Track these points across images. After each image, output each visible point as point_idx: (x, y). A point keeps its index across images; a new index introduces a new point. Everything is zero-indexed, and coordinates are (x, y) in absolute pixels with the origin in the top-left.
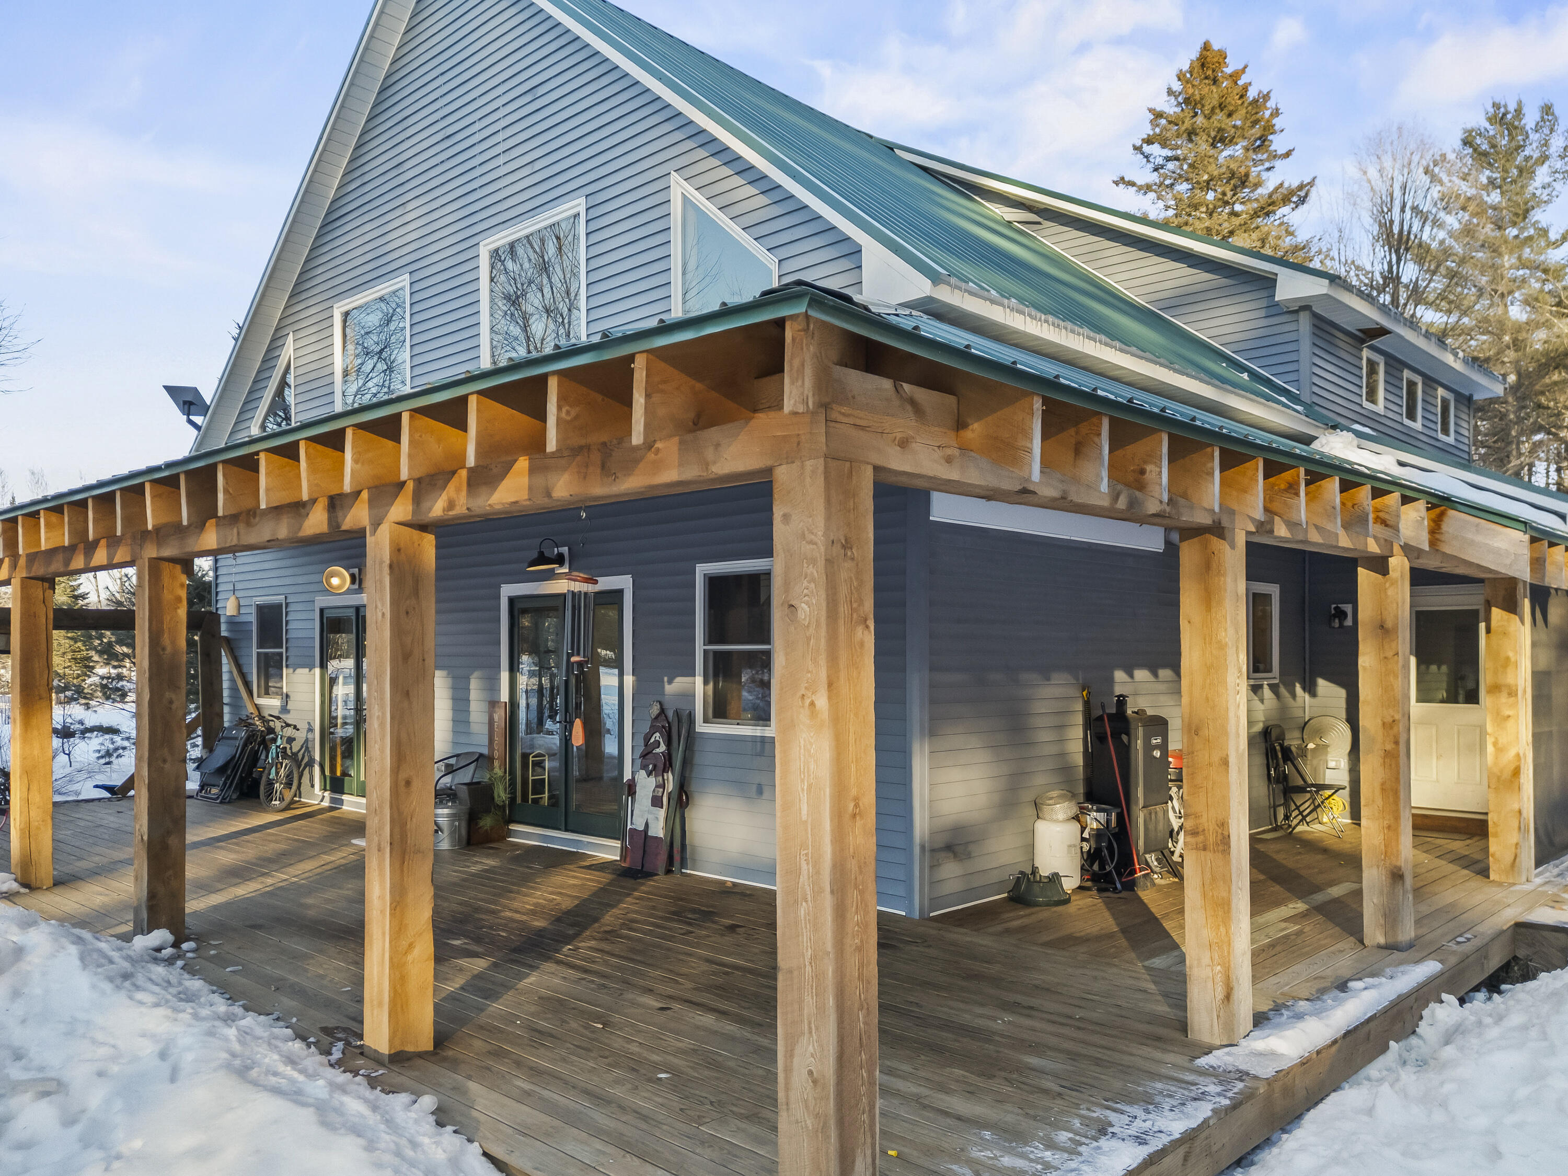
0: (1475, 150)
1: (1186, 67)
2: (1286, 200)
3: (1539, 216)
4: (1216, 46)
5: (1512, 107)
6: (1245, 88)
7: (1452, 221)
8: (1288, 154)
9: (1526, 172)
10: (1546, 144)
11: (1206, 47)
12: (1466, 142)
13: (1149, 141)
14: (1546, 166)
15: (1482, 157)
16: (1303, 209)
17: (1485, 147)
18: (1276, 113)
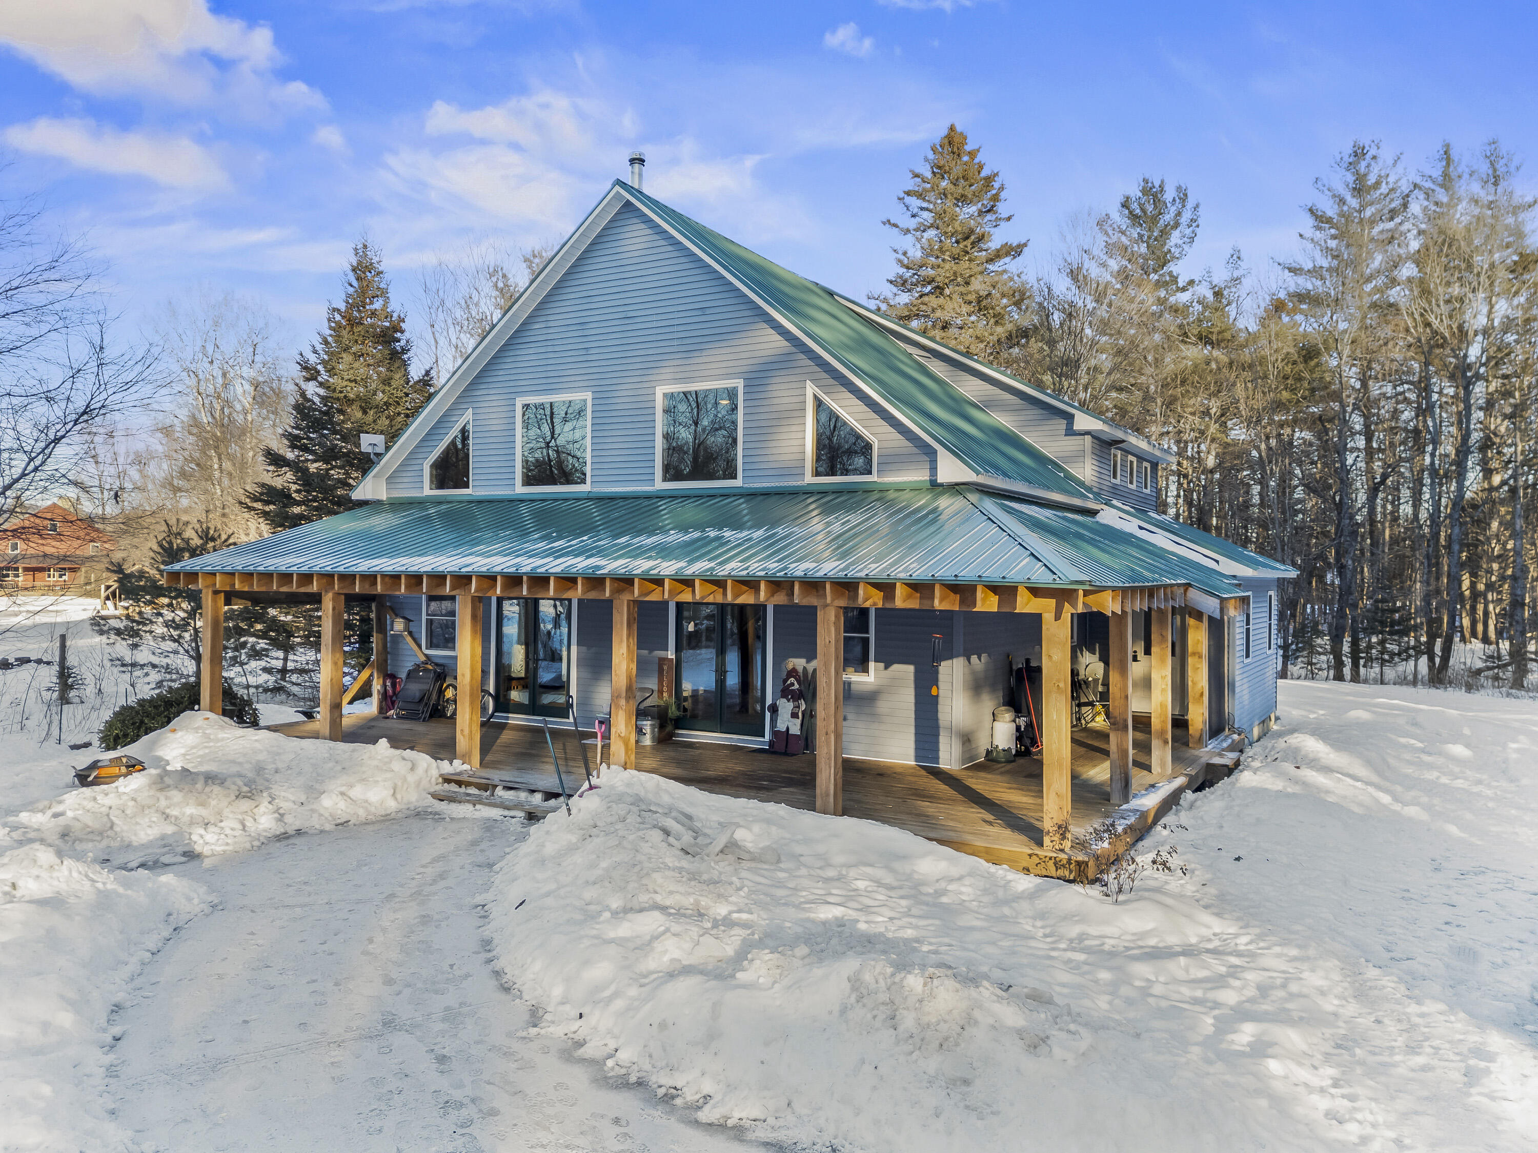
0: (1131, 212)
1: (937, 141)
2: (1007, 254)
3: (1173, 267)
4: (959, 128)
5: (1157, 184)
6: (981, 167)
7: (1114, 265)
8: (1009, 219)
9: (1165, 233)
10: (1179, 214)
11: (952, 128)
12: (1125, 205)
13: (908, 193)
14: (1178, 231)
15: (1134, 218)
16: (1019, 259)
17: (1138, 211)
18: (1002, 188)
